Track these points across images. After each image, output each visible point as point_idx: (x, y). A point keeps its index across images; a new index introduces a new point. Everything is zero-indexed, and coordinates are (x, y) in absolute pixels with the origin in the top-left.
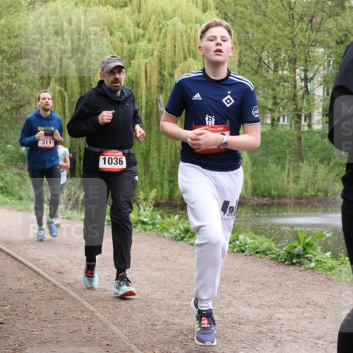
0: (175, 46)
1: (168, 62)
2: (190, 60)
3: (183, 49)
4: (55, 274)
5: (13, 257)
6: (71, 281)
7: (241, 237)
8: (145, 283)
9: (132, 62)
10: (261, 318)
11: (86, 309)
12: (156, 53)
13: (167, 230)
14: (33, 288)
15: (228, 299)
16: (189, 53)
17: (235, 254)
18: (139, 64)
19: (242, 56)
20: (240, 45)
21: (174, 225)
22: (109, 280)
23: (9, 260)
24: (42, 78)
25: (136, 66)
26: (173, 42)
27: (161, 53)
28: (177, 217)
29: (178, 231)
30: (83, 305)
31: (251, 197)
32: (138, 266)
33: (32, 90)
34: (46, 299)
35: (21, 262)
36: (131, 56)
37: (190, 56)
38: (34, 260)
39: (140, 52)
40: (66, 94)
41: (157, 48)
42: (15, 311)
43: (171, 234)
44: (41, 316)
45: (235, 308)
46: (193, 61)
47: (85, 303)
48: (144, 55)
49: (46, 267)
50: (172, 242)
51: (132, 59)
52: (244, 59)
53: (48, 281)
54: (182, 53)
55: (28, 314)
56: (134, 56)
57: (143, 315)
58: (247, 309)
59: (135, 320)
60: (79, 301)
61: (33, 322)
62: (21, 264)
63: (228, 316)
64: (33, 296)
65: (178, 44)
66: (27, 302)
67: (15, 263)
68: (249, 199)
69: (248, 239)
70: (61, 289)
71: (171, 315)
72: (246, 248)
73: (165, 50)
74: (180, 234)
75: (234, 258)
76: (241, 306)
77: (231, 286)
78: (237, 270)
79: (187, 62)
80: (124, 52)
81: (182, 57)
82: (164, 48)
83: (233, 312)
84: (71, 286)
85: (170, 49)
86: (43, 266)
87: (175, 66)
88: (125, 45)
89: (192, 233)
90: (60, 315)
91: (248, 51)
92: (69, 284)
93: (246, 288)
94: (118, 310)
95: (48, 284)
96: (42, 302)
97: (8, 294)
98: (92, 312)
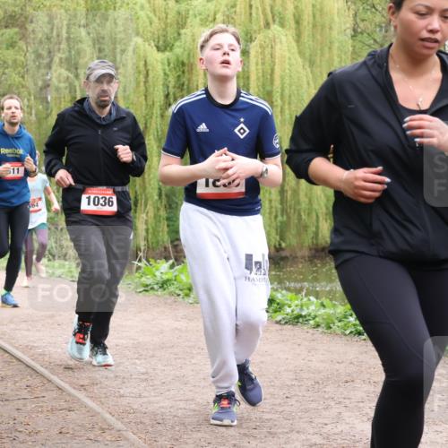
0: (251, 6)
2: (275, 28)
3: (264, 10)
4: (61, 370)
6: (86, 382)
8: (203, 383)
9: (182, 31)
11: (110, 425)
14: (24, 394)
15: (334, 411)
16: (273, 17)
17: (348, 338)
18: (193, 35)
19: (358, 20)
20: (355, 3)
22: (146, 380)
24: (39, 56)
25: (189, 39)
27: (228, 16)
30: (105, 420)
32: (193, 358)
33: (23, 77)
34: (45, 409)
35: (6, 351)
36: (181, 22)
37: (274, 21)
38: (27, 348)
39: (196, 16)
40: (77, 83)
41: (223, 8)
44: (39, 438)
46: (280, 29)
47: (108, 416)
48: (201, 20)
49: (46, 358)
51: (183, 27)
52: (361, 25)
53: (50, 381)
54: (262, 16)
55: (17, 434)
56: (185, 23)
57: (199, 435)
59: (187, 443)
60: (99, 413)
62: (7, 355)
63: (336, 437)
64: (25, 405)
65: (256, 3)
66: (16, 414)
70: (69, 395)
71: (245, 435)
73: (235, 12)
75: (346, 344)
76: (356, 422)
77: (341, 389)
78: (351, 363)
79: (270, 31)
80: (169, 16)
81: (262, 23)
82: (234, 9)
83: (345, 431)
84: (85, 389)
85: (243, 10)
86: (40, 357)
87: (251, 38)
88: (170, 5)
89: (278, 304)
90: (68, 435)
91: (369, 13)
92: (82, 386)
93: (365, 392)
94: (160, 428)
95: (48, 386)
96: (40, 415)
98: (119, 431)
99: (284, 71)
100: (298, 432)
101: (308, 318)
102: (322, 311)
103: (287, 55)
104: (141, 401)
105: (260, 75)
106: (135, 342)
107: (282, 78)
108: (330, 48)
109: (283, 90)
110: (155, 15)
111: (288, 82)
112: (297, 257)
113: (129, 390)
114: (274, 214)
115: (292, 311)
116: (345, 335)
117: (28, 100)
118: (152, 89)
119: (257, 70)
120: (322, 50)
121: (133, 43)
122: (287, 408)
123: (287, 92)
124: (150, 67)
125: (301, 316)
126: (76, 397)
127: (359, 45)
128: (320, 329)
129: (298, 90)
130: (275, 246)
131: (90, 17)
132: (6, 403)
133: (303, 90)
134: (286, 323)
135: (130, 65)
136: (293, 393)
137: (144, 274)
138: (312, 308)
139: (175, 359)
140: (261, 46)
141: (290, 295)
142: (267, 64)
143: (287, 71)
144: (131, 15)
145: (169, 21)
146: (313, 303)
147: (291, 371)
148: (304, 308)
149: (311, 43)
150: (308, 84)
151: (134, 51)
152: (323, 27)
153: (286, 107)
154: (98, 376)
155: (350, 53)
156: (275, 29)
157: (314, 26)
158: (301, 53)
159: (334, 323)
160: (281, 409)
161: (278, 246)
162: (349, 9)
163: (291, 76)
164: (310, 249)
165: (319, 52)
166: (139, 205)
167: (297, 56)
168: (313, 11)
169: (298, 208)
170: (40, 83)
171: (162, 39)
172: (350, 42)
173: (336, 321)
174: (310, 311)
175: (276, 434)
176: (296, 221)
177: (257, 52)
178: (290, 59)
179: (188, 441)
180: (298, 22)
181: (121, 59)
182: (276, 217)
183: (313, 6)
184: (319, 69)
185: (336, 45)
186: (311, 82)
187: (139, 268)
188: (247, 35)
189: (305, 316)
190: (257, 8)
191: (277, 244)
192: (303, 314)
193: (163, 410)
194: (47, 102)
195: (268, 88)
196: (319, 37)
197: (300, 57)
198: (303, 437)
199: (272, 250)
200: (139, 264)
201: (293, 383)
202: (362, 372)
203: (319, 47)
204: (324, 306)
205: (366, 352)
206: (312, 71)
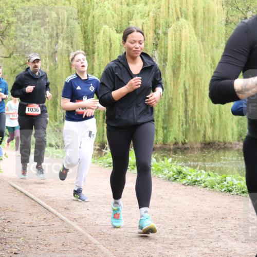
0: (169, 8)
1: (162, 22)
2: (182, 20)
3: (176, 10)
4: (63, 210)
5: (26, 195)
6: (76, 217)
7: (228, 178)
9: (131, 22)
10: (247, 251)
11: (90, 241)
12: (151, 14)
13: (162, 171)
14: (43, 223)
15: (216, 235)
16: (181, 14)
17: (223, 193)
18: (136, 24)
19: (229, 16)
20: (227, 6)
21: (168, 167)
23: (22, 197)
24: (51, 36)
26: (167, 4)
27: (156, 14)
28: (170, 160)
29: (171, 173)
30: (87, 238)
31: (237, 143)
33: (42, 47)
34: (54, 232)
35: (33, 199)
37: (182, 16)
38: (44, 198)
39: (138, 14)
41: (153, 9)
42: (28, 242)
43: (165, 175)
44: (51, 248)
45: (224, 242)
46: (185, 20)
48: (141, 16)
49: (55, 203)
50: (167, 183)
51: (131, 20)
52: (231, 18)
53: (57, 216)
54: (175, 14)
55: (39, 245)
56: (132, 18)
57: (140, 247)
58: (234, 243)
59: (133, 252)
60: (84, 234)
61: (43, 252)
63: (217, 249)
64: (43, 229)
65: (172, 6)
66: (38, 234)
67: (27, 199)
68: (236, 144)
69: (235, 180)
70: (68, 224)
71: (166, 247)
72: (233, 188)
74: (173, 176)
75: (222, 197)
76: (229, 241)
77: (219, 223)
78: (225, 208)
79: (179, 22)
80: (123, 14)
81: (175, 17)
82: (159, 10)
83: (222, 246)
84: (76, 221)
85: (164, 11)
86: (52, 203)
87: (169, 25)
88: (124, 8)
89: (184, 174)
90: (67, 246)
91: (235, 12)
92: (75, 219)
93: (233, 224)
94: (118, 243)
95: (56, 218)
96: (51, 235)
97: (22, 227)
98: (96, 244)
99: (187, 44)
100: (196, 246)
101: (201, 182)
102: (208, 178)
103: (189, 35)
104: (107, 227)
105: (174, 46)
106: (104, 195)
107: (186, 48)
108: (213, 32)
109: (186, 55)
110: (116, 13)
111: (189, 50)
112: (194, 148)
113: (101, 221)
114: (181, 124)
115: (192, 178)
117: (45, 60)
118: (113, 54)
119: (172, 43)
120: (208, 32)
121: (103, 29)
122: (189, 233)
123: (188, 55)
124: (112, 42)
125: (196, 181)
126: (71, 225)
127: (229, 30)
128: (207, 188)
129: (195, 55)
130: (182, 142)
131: (80, 14)
132: (33, 228)
133: (198, 54)
134: (188, 185)
135: (101, 40)
136: (193, 224)
137: (109, 157)
138: (203, 176)
139: (127, 204)
140: (174, 30)
141: (190, 169)
142: (177, 40)
143: (189, 44)
144: (102, 13)
145: (123, 16)
146: (203, 173)
147: (191, 212)
148: (199, 177)
149: (202, 28)
150: (201, 51)
151: (104, 32)
152: (209, 19)
153: (188, 64)
154: (83, 214)
155: (224, 34)
157: (204, 19)
158: (197, 34)
159: (215, 185)
160: (186, 233)
162: (223, 9)
163: (191, 47)
164: (201, 144)
165: (207, 33)
167: (194, 36)
168: (203, 10)
169: (194, 120)
170: (52, 51)
171: (119, 26)
172: (224, 27)
173: (217, 184)
174: (202, 178)
175: (183, 247)
176: (194, 128)
177: (172, 33)
178: (190, 37)
179: (134, 251)
180: (195, 17)
181: (96, 37)
183: (204, 8)
184: (206, 43)
185: (216, 29)
187: (106, 153)
188: (166, 24)
190: (172, 9)
191: (183, 140)
192: (198, 180)
193: (120, 233)
194: (56, 61)
195: (178, 53)
196: (207, 25)
197: (196, 36)
198: (199, 249)
199: (180, 144)
200: (106, 151)
201: (193, 219)
202: (231, 213)
203: (207, 30)
204: (209, 175)
205: (233, 202)
206: (203, 44)
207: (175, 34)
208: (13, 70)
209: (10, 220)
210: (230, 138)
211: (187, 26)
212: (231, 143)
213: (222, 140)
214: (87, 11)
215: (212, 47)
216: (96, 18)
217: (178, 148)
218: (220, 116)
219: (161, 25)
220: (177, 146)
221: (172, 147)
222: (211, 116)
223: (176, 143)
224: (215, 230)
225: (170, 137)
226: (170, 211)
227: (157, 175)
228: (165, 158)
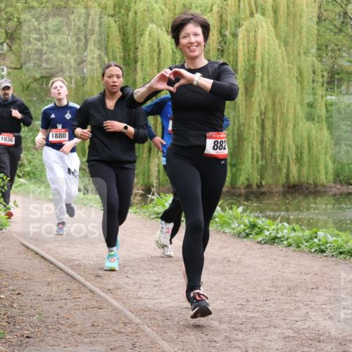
0: (239, 0)
1: (230, 19)
2: (258, 16)
3: (250, 3)
4: (93, 277)
5: (42, 257)
6: (111, 287)
7: (321, 234)
10: (345, 334)
11: (131, 320)
12: (215, 9)
13: (229, 225)
14: (65, 295)
15: (303, 311)
16: (256, 8)
17: (313, 255)
19: (322, 11)
21: (237, 218)
23: (37, 261)
27: (221, 8)
28: (240, 209)
29: (242, 226)
30: (126, 316)
31: (333, 185)
34: (81, 307)
35: (52, 263)
38: (68, 261)
39: (197, 8)
41: (218, 2)
42: (44, 322)
43: (234, 229)
44: (77, 329)
46: (261, 17)
48: (201, 11)
49: (82, 268)
50: (235, 240)
52: (325, 14)
53: (85, 286)
54: (248, 8)
55: (60, 326)
58: (328, 323)
59: (189, 335)
60: (122, 311)
61: (66, 335)
62: (52, 266)
63: (305, 331)
64: (66, 304)
66: (59, 311)
67: (44, 264)
68: (331, 187)
69: (329, 236)
70: (99, 296)
71: (234, 329)
72: (326, 248)
73: (227, 4)
74: (244, 230)
75: (312, 260)
76: (320, 319)
77: (308, 294)
78: (316, 274)
79: (253, 19)
80: (177, 8)
81: (248, 13)
82: (226, 2)
83: (311, 327)
84: (111, 292)
85: (233, 4)
86: (78, 267)
87: (239, 24)
89: (259, 228)
90: (99, 327)
91: (330, 5)
92: (109, 290)
93: (327, 297)
94: (168, 323)
95: (83, 289)
96: (77, 312)
97: (36, 301)
98: (137, 324)
99: (264, 49)
100: (275, 327)
101: (282, 239)
102: (293, 234)
103: (267, 37)
104: (154, 302)
105: (246, 52)
106: (149, 257)
107: (263, 55)
108: (300, 32)
109: (263, 64)
110: (166, 7)
111: (267, 58)
112: (273, 193)
113: (145, 293)
114: (255, 159)
115: (270, 234)
116: (311, 252)
118: (163, 64)
119: (244, 48)
120: (294, 33)
121: (149, 29)
122: (266, 309)
123: (266, 66)
124: (161, 47)
125: (276, 238)
126: (104, 298)
127: (323, 29)
128: (292, 248)
129: (274, 64)
130: (257, 185)
131: (117, 9)
132: (52, 302)
133: (279, 64)
134: (265, 243)
135: (146, 45)
136: (271, 297)
137: (157, 205)
138: (286, 231)
140: (247, 31)
141: (268, 221)
142: (251, 44)
144: (148, 7)
145: (177, 11)
146: (286, 228)
147: (268, 280)
148: (279, 231)
149: (285, 28)
150: (283, 59)
151: (150, 35)
152: (295, 16)
153: (265, 76)
154: (121, 283)
155: (315, 36)
156: (258, 18)
157: (288, 15)
158: (278, 36)
159: (302, 244)
160: (261, 309)
161: (259, 184)
162: (315, 2)
163: (269, 53)
164: (284, 187)
165: (291, 34)
166: (152, 152)
167: (275, 38)
168: (287, 3)
169: (274, 154)
172: (316, 26)
173: (304, 242)
174: (284, 234)
175: (258, 328)
176: (273, 165)
177: (244, 35)
178: (269, 40)
180: (275, 12)
181: (140, 40)
182: (257, 161)
184: (291, 48)
185: (305, 29)
186: (285, 58)
187: (152, 200)
188: (236, 22)
189: (280, 238)
190: (244, 2)
191: (258, 182)
192: (279, 236)
193: (171, 309)
195: (252, 63)
196: (291, 23)
197: (277, 39)
198: (279, 331)
199: (255, 186)
200: (153, 197)
201: (271, 289)
202: (324, 281)
203: (292, 31)
204: (294, 230)
205: (327, 266)
206: (286, 50)
207: (248, 36)
208: (25, 86)
209: (20, 292)
210: (322, 179)
211: (264, 25)
212: (324, 186)
213: (311, 182)
214: (127, 4)
215: (299, 54)
216: (139, 15)
217: (252, 193)
218: (310, 148)
219: (229, 24)
220: (250, 190)
221: (243, 191)
222: (297, 148)
223: (249, 186)
224: (302, 305)
225: (241, 178)
226: (240, 280)
227: (222, 230)
228: (233, 206)
